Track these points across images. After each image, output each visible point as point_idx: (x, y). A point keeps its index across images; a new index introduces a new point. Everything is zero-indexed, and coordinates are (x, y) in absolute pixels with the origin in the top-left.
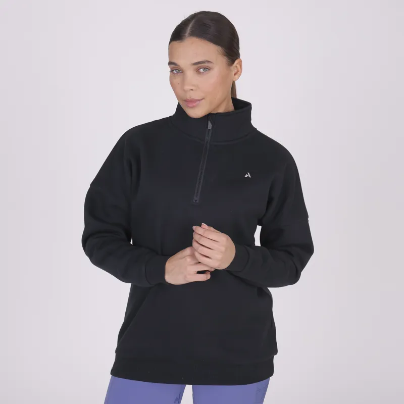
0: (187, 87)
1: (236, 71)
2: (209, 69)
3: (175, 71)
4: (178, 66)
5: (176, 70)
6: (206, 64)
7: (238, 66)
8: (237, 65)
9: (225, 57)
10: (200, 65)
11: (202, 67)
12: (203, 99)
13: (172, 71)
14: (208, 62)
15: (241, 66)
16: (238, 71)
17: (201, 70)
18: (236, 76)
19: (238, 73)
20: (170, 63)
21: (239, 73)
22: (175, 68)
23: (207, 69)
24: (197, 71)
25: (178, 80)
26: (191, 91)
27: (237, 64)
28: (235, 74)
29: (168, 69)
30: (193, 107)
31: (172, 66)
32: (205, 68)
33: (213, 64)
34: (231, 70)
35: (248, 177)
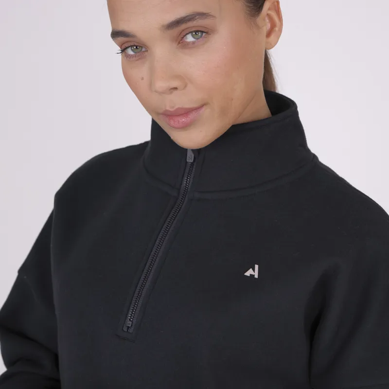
1: (269, 26)
2: (207, 33)
3: (130, 52)
4: (133, 36)
5: (131, 46)
6: (198, 23)
7: (273, 14)
8: (271, 13)
10: (183, 26)
11: (188, 30)
13: (123, 50)
14: (203, 15)
16: (273, 26)
17: (190, 38)
18: (273, 37)
19: (274, 29)
20: (115, 34)
21: (277, 29)
22: (127, 42)
23: (202, 33)
24: (180, 41)
25: (141, 71)
26: (174, 92)
27: (269, 9)
28: (269, 35)
30: (185, 127)
31: (122, 39)
32: (196, 32)
33: (214, 17)
34: (258, 27)
35: (252, 276)
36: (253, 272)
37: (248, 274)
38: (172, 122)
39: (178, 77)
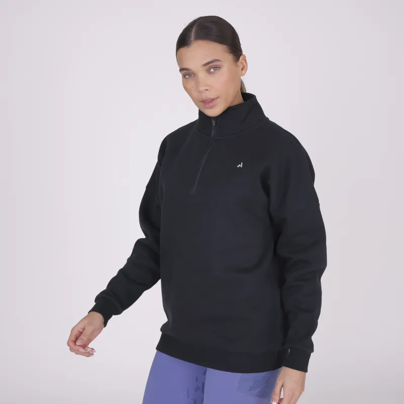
0: (202, 88)
1: (242, 66)
2: (219, 68)
3: (187, 77)
4: (190, 70)
5: (188, 74)
6: (216, 63)
7: (243, 61)
9: (231, 55)
10: (210, 65)
11: (212, 67)
12: (218, 97)
13: (184, 76)
14: (218, 60)
15: (245, 61)
16: (244, 66)
17: (212, 70)
18: (244, 71)
20: (181, 70)
21: (245, 68)
22: (186, 73)
23: (217, 68)
24: (208, 71)
25: (191, 84)
26: (206, 91)
28: (242, 69)
29: (180, 75)
30: (211, 107)
31: (184, 72)
32: (215, 68)
33: (222, 61)
34: (238, 67)
35: (240, 167)
36: (241, 165)
37: (238, 166)
38: (206, 106)
39: (207, 85)
